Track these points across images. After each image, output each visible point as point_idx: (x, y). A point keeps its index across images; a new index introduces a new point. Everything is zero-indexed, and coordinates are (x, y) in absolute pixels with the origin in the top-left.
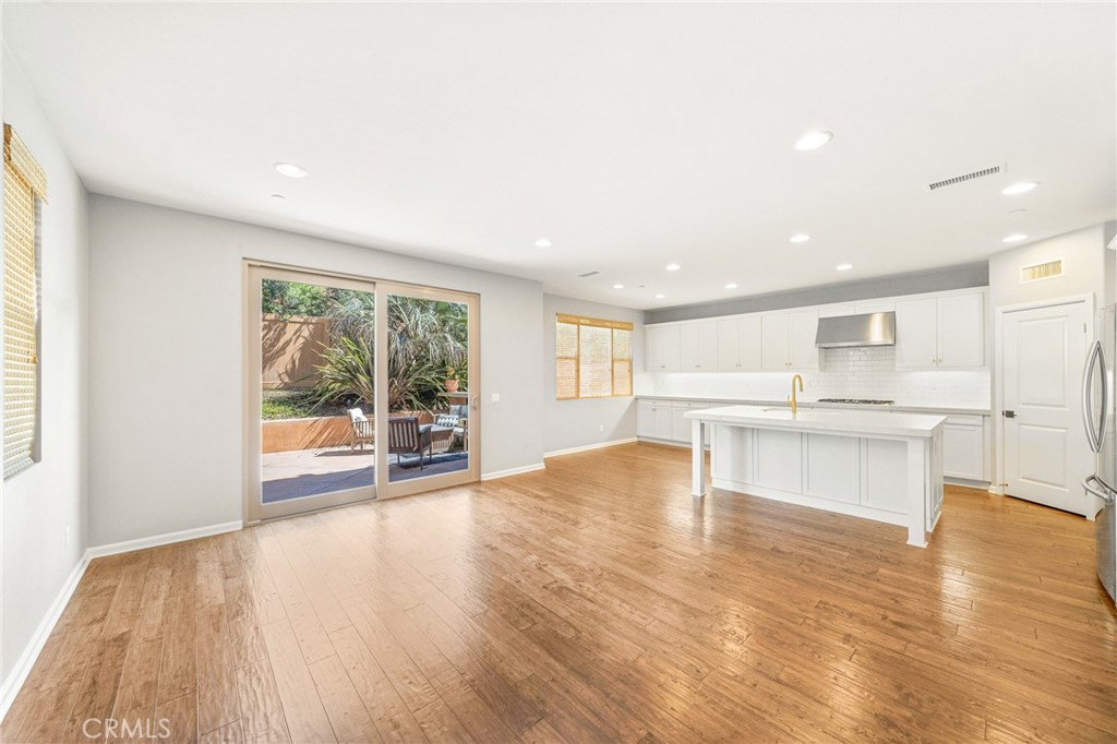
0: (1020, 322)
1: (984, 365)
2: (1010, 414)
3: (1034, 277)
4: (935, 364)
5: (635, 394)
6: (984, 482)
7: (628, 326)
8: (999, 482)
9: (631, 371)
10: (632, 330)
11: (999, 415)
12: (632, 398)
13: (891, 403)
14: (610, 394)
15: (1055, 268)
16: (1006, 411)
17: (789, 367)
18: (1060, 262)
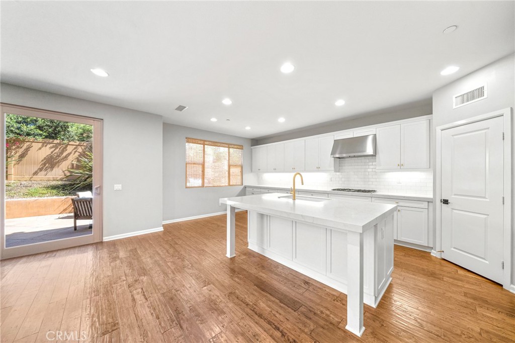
0: (453, 136)
1: (430, 168)
2: (446, 202)
3: (463, 102)
4: (399, 167)
5: (244, 184)
6: (428, 247)
7: (241, 147)
8: (438, 249)
9: (242, 172)
10: (242, 149)
11: (438, 203)
12: (242, 187)
13: (374, 191)
14: (227, 184)
15: (480, 92)
16: (443, 200)
17: (318, 169)
18: (483, 88)
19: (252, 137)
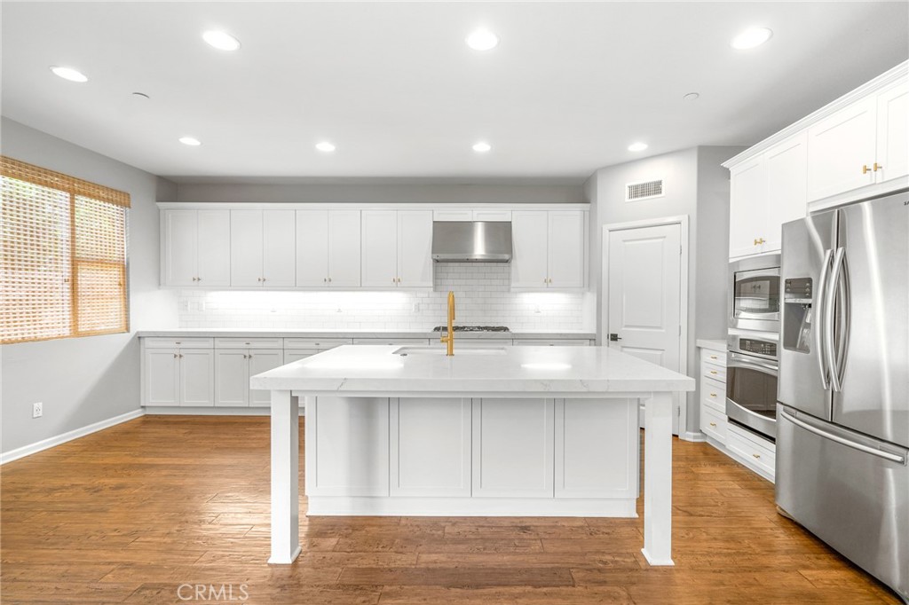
0: (624, 241)
1: (583, 286)
2: (614, 338)
3: (637, 195)
5: (134, 330)
7: (121, 198)
9: (125, 286)
10: (128, 205)
11: (604, 338)
13: (506, 329)
14: (67, 332)
15: (656, 188)
16: (612, 335)
17: (397, 284)
18: (660, 183)
19: (159, 174)
